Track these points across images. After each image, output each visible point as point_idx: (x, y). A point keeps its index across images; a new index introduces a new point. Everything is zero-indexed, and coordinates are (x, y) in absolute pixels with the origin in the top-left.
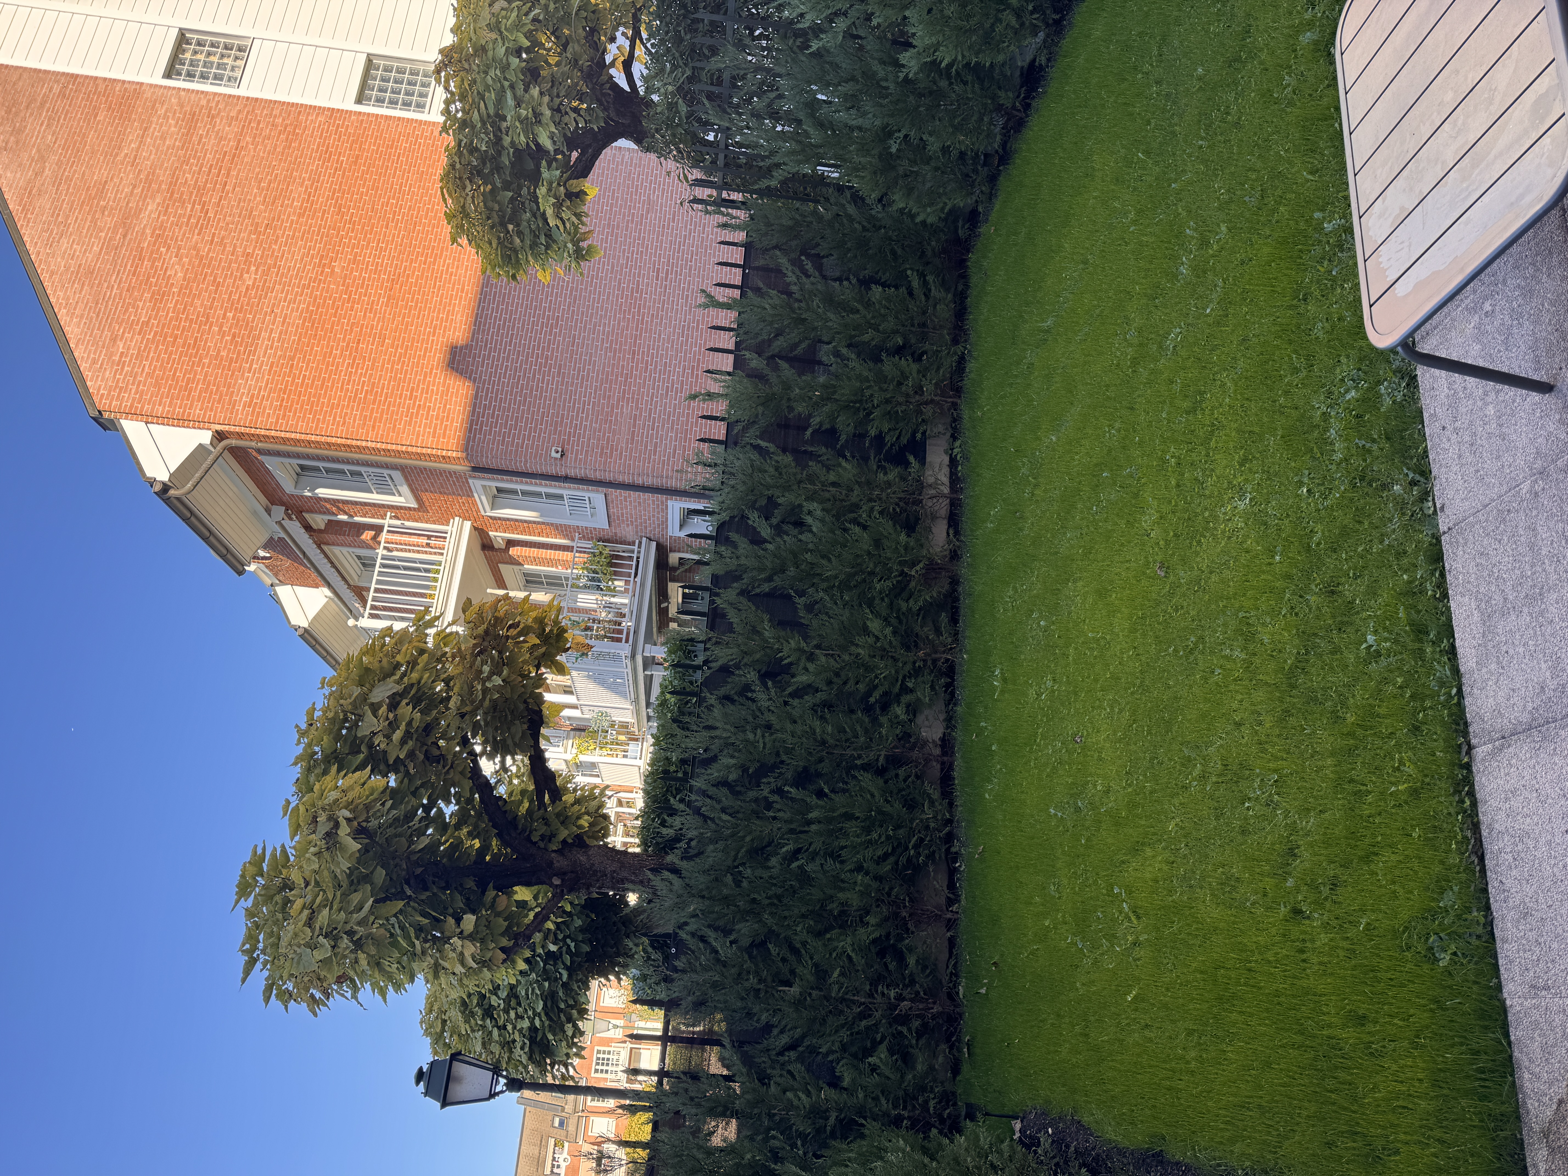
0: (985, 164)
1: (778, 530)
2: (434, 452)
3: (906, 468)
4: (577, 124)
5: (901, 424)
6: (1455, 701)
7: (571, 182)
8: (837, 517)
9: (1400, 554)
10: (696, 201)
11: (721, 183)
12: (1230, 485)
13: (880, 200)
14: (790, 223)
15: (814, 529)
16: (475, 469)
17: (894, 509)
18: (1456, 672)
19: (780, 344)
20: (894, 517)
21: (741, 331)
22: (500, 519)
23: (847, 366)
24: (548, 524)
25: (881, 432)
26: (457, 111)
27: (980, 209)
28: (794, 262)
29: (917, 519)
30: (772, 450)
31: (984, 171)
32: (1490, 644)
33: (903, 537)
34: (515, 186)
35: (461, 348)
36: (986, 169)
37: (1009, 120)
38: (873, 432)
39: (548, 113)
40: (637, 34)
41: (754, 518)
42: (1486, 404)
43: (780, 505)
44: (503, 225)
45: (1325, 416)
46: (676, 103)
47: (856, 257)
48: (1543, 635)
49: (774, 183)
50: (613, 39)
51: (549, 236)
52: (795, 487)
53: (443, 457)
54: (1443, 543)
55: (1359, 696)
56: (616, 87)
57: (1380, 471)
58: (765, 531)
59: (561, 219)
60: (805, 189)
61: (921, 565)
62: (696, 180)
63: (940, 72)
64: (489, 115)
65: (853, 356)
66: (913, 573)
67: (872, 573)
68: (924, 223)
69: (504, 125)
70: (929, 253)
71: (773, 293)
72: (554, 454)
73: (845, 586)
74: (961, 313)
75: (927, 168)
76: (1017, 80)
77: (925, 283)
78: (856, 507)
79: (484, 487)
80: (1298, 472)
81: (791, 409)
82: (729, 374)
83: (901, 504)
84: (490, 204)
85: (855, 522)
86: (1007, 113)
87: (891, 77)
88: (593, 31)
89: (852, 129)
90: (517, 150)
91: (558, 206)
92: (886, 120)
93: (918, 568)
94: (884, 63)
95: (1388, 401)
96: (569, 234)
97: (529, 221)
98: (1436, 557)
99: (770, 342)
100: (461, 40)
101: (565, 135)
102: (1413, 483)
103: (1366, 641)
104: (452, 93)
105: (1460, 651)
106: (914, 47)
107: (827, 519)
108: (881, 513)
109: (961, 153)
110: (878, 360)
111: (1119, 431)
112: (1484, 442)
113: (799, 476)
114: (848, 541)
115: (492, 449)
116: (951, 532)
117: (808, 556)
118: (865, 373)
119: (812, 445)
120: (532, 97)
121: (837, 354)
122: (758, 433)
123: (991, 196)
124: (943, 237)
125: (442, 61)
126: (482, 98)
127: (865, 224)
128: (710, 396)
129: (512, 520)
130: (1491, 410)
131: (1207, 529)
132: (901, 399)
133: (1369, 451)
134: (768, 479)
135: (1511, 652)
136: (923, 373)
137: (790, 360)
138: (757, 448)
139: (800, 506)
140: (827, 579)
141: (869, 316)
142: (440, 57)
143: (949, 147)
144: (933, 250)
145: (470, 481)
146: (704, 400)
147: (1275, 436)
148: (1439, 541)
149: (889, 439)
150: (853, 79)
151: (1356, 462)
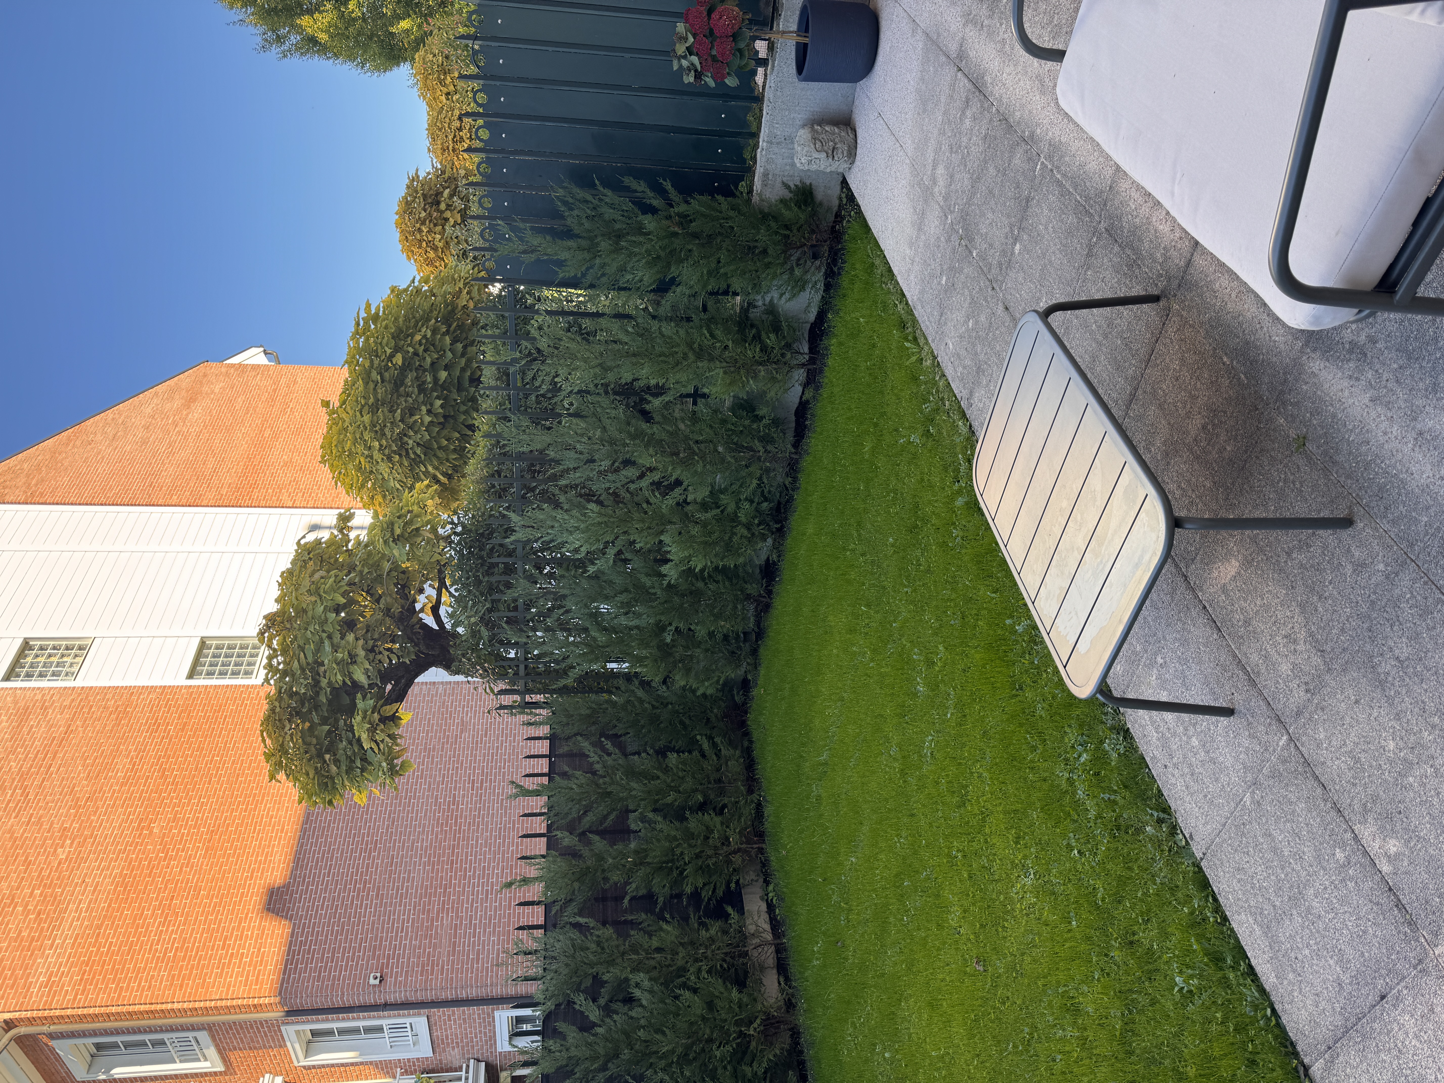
0: (745, 641)
1: (608, 1011)
2: (245, 1002)
3: (726, 921)
4: (391, 661)
5: (714, 878)
6: (1274, 1022)
7: (384, 708)
8: (666, 984)
9: (1174, 889)
10: (502, 707)
11: (523, 689)
12: (1014, 866)
13: (664, 682)
14: (588, 712)
15: (644, 1002)
16: (290, 1013)
17: (721, 966)
18: (1262, 991)
19: (589, 819)
20: (723, 974)
21: (552, 814)
22: (314, 1067)
23: (654, 829)
24: (366, 1063)
25: (696, 888)
26: (279, 664)
27: (749, 677)
28: (593, 744)
29: (746, 973)
30: (592, 925)
31: (747, 647)
32: (1279, 954)
33: (735, 994)
34: (332, 720)
35: (279, 888)
36: (747, 644)
37: (758, 605)
38: (688, 890)
39: (362, 653)
40: (442, 585)
41: (581, 1001)
42: (1189, 737)
43: (606, 982)
44: (320, 755)
45: (1070, 781)
46: (479, 631)
47: (650, 731)
48: (1318, 932)
49: (569, 681)
50: (421, 591)
51: (364, 760)
52: (619, 960)
53: (255, 1006)
54: (1205, 869)
55: (1191, 1045)
56: (426, 626)
57: (1130, 818)
58: (594, 1014)
59: (376, 741)
60: (599, 684)
61: (758, 1021)
62: (502, 690)
63: (695, 576)
64: (308, 664)
65: (659, 819)
66: (752, 1032)
67: (710, 1040)
68: (704, 695)
69: (322, 669)
70: (713, 719)
71: (578, 773)
72: (372, 981)
73: (684, 1059)
74: (750, 764)
75: (698, 650)
76: (759, 577)
77: (714, 745)
78: (682, 971)
79: (297, 1032)
80: (1064, 836)
81: (606, 879)
82: (543, 856)
83: (728, 959)
84: (308, 739)
85: (684, 986)
86: (755, 600)
87: (657, 585)
88: (404, 586)
89: (631, 629)
90: (334, 689)
91: (372, 730)
92: (658, 618)
93: (755, 1025)
94: (650, 575)
95: (1115, 755)
96: (384, 754)
97: (345, 750)
98: (1204, 884)
99: (580, 818)
100: (284, 606)
101: (379, 671)
102: (1160, 821)
103: (1176, 984)
104: (275, 650)
105: (1258, 969)
106: (672, 561)
107: (655, 988)
108: (709, 972)
109: (724, 635)
110: (683, 819)
111: (906, 838)
112: (1201, 770)
113: (622, 948)
114: (679, 1008)
115: (308, 987)
116: (782, 980)
117: (641, 1033)
118: (673, 833)
119: (632, 913)
120: (348, 642)
121: (643, 819)
122: (576, 911)
123: (756, 666)
124: (723, 705)
125: (266, 625)
126: (302, 649)
127: (654, 703)
128: (525, 881)
129: (328, 1066)
130: (1195, 742)
131: (1007, 912)
132: (710, 852)
133: (1115, 802)
134: (591, 957)
135: (1300, 957)
136: (726, 824)
137: (602, 833)
138: (576, 926)
139: (627, 980)
140: (664, 1056)
141: (669, 780)
142: (264, 622)
143: (713, 632)
144: (716, 716)
145: (283, 1028)
146: (520, 886)
147: (1036, 809)
148: (1200, 869)
149: (706, 894)
150: (626, 590)
151: (1108, 815)
